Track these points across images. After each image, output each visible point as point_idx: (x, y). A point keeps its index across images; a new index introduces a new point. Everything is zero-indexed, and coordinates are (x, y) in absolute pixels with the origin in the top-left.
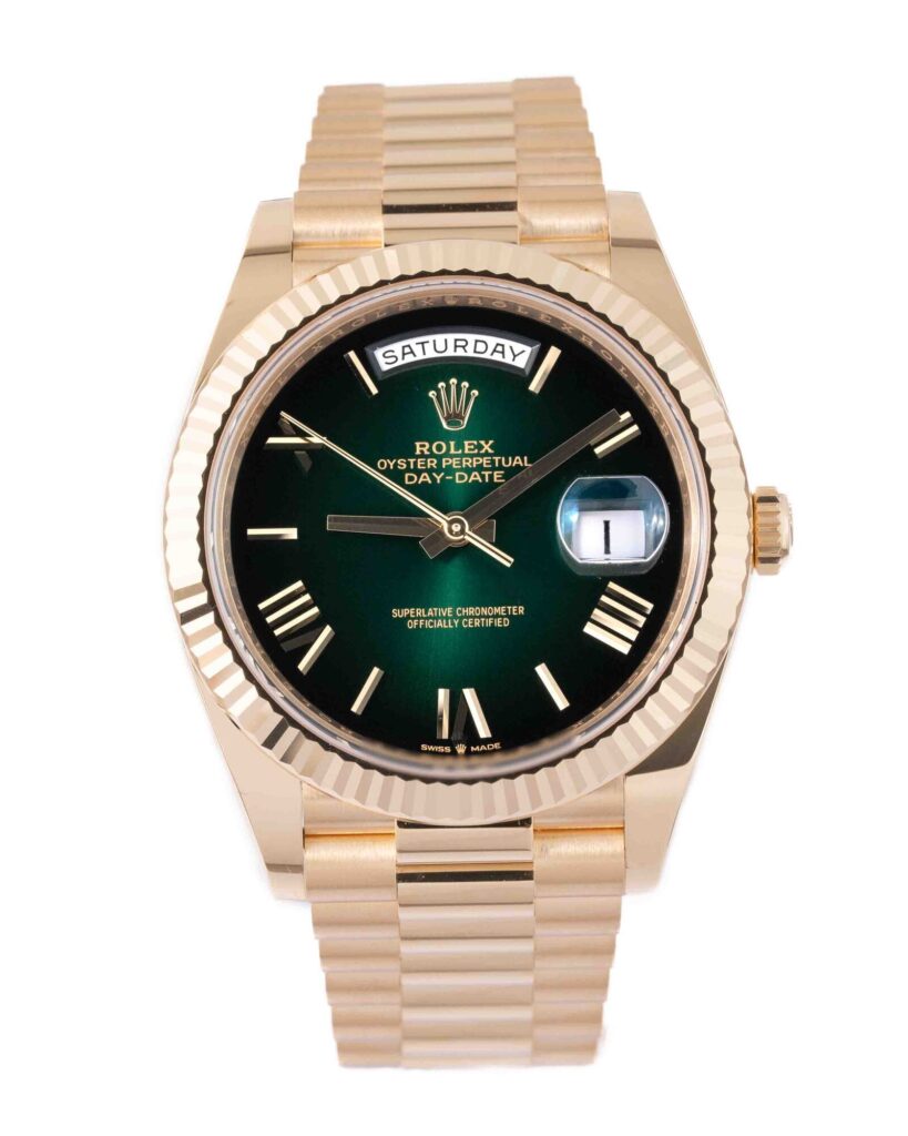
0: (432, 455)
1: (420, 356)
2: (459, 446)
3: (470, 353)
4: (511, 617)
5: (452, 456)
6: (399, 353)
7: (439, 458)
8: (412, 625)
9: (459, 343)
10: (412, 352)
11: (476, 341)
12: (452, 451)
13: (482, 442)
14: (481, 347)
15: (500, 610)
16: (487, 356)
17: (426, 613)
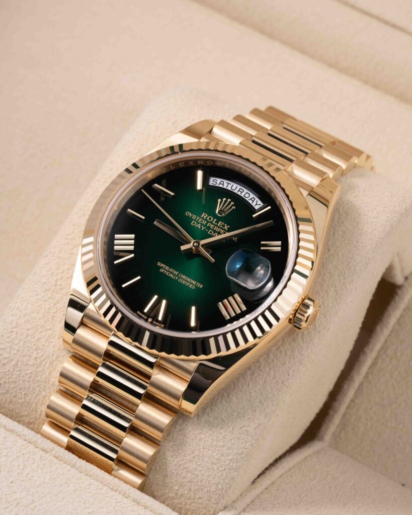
0: (206, 220)
1: (225, 187)
2: (217, 222)
3: (242, 195)
4: (196, 287)
5: (212, 224)
6: (218, 182)
7: (208, 222)
8: (162, 270)
9: (241, 190)
10: (223, 184)
11: (247, 193)
12: (214, 222)
13: (226, 225)
14: (247, 195)
15: (194, 282)
16: (247, 199)
17: (169, 269)
